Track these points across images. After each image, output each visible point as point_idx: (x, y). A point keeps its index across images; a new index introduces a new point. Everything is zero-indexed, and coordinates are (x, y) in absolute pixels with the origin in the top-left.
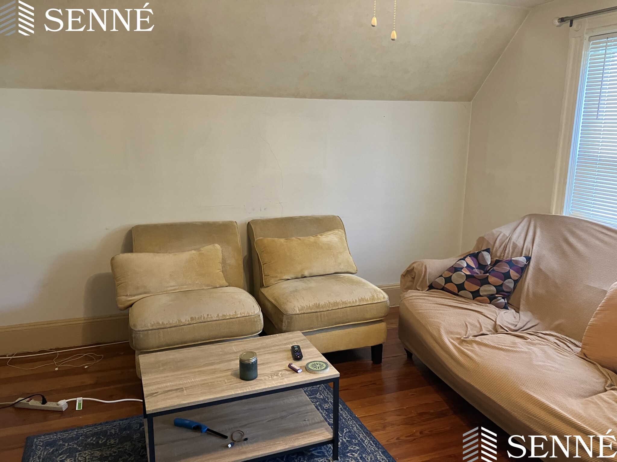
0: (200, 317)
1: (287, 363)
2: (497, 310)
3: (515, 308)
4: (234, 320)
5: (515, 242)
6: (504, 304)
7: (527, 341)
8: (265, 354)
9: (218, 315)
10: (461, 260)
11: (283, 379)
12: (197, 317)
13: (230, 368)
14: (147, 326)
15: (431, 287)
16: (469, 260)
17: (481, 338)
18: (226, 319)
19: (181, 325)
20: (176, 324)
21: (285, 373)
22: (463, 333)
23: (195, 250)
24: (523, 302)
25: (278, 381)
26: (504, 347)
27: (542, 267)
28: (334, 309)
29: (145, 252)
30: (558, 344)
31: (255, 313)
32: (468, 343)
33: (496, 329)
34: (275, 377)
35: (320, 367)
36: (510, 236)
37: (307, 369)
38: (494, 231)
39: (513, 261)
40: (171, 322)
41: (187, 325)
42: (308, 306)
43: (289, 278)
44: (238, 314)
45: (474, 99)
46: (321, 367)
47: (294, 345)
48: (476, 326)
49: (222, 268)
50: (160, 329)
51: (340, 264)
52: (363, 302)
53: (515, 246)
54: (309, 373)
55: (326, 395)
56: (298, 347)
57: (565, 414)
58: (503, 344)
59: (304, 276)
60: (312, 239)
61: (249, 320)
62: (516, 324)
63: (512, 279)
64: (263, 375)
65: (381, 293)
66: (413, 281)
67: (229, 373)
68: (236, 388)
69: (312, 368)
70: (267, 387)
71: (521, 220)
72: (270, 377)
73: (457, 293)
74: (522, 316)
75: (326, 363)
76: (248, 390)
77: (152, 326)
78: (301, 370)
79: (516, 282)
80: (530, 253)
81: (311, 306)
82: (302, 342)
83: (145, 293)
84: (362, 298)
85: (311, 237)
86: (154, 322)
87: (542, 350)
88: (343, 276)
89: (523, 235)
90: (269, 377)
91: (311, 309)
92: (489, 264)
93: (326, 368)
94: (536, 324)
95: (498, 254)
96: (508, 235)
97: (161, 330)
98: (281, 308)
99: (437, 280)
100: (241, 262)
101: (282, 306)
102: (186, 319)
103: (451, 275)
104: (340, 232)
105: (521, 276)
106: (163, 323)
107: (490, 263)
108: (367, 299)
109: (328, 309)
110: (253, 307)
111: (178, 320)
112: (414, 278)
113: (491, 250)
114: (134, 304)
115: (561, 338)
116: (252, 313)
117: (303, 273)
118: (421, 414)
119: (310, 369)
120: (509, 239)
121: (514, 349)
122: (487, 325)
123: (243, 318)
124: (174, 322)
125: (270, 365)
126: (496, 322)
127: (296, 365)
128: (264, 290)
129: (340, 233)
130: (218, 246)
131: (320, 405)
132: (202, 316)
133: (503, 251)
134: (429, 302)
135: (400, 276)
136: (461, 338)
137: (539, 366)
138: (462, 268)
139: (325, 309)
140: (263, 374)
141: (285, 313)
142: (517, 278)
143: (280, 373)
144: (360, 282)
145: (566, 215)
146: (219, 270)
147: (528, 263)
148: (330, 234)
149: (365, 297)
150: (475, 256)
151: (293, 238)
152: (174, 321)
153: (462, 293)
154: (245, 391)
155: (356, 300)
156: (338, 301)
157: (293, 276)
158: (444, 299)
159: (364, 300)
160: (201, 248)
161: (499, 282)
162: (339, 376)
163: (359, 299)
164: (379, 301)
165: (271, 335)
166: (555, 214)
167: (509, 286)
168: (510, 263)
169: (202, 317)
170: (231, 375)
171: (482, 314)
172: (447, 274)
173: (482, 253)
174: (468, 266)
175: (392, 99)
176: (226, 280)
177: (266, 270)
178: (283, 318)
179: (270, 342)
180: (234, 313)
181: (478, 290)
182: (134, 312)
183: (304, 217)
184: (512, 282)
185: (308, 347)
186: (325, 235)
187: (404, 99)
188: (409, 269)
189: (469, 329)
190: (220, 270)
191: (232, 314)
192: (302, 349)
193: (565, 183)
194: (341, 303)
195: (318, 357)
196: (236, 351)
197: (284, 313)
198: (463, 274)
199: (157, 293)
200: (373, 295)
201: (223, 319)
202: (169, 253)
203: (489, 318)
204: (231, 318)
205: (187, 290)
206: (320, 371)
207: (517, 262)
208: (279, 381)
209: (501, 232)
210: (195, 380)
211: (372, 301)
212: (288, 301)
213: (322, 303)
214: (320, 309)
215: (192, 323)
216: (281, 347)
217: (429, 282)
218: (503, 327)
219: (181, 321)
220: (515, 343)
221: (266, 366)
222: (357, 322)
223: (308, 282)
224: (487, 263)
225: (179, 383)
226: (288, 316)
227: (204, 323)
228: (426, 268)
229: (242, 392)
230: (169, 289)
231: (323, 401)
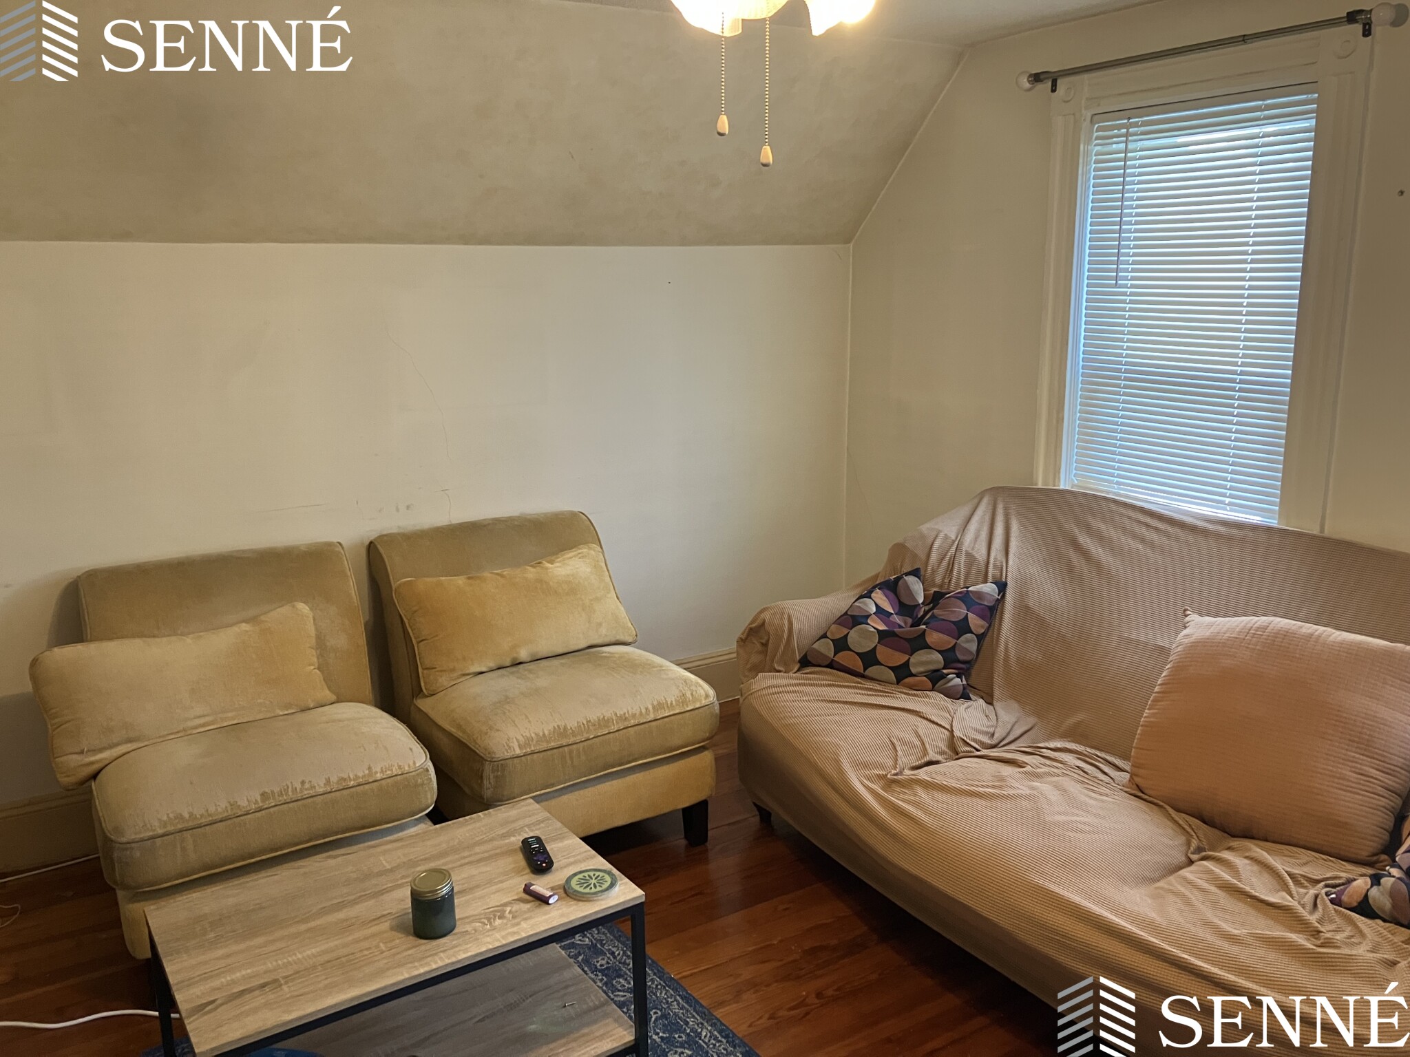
0: (285, 790)
1: (518, 883)
2: (947, 702)
3: (982, 694)
4: (367, 787)
5: (970, 550)
6: (962, 688)
7: (1024, 769)
8: (461, 865)
9: (328, 781)
10: (861, 597)
11: (518, 924)
12: (276, 790)
13: (385, 913)
14: (151, 826)
15: (805, 662)
16: (880, 597)
17: (928, 774)
18: (347, 788)
19: (240, 814)
20: (226, 814)
21: (520, 909)
22: (890, 762)
23: (246, 621)
24: (998, 680)
25: (507, 932)
26: (981, 789)
27: (1030, 603)
28: (599, 734)
29: (118, 638)
30: (1085, 770)
31: (417, 765)
32: (904, 787)
33: (955, 749)
34: (498, 922)
35: (597, 885)
36: (958, 539)
37: (567, 892)
38: (924, 528)
39: (971, 595)
40: (212, 809)
41: (253, 813)
42: (541, 734)
43: (484, 669)
44: (376, 773)
45: (856, 237)
46: (602, 883)
47: (527, 836)
48: (912, 745)
49: (318, 658)
50: (186, 830)
51: (600, 625)
52: (663, 710)
53: (970, 560)
54: (575, 902)
55: (596, 936)
56: (538, 840)
57: (1124, 924)
58: (977, 783)
59: (517, 662)
60: (531, 573)
61: (406, 783)
62: (992, 730)
63: (972, 632)
64: (467, 921)
65: (700, 686)
66: (765, 652)
67: (386, 926)
68: (411, 962)
69: (581, 890)
70: (484, 949)
71: (976, 501)
72: (486, 922)
73: (862, 672)
74: (1001, 712)
75: (609, 873)
76: (441, 964)
77: (165, 824)
78: (556, 897)
79: (981, 638)
80: (1004, 574)
81: (546, 733)
82: (542, 825)
83: (130, 741)
84: (659, 703)
85: (528, 568)
86: (168, 814)
87: (1057, 787)
88: (609, 653)
89: (984, 535)
90: (484, 924)
91: (548, 742)
92: (922, 603)
93: (612, 885)
94: (1029, 726)
95: (938, 580)
96: (953, 537)
97: (187, 835)
98: (477, 746)
99: (816, 646)
100: (362, 641)
101: (479, 741)
102: (247, 798)
103: (846, 633)
104: (591, 551)
105: (990, 626)
106: (191, 814)
107: (923, 600)
108: (671, 704)
109: (588, 735)
110: (410, 751)
111: (229, 802)
112: (765, 645)
113: (922, 572)
114: (103, 771)
115: (1086, 755)
116: (409, 766)
117: (515, 655)
118: (813, 951)
119: (576, 891)
120: (957, 546)
121: (1003, 792)
122: (936, 741)
123: (389, 780)
124: (220, 810)
125: (479, 893)
126: (952, 732)
127: (541, 885)
128: (424, 704)
129: (593, 552)
130: (303, 607)
131: (586, 961)
132: (288, 787)
133: (947, 571)
134: (804, 699)
135: (736, 643)
136: (886, 775)
137: (1057, 824)
138: (868, 616)
139: (578, 738)
140: (467, 917)
141: (487, 757)
142: (983, 631)
143: (507, 912)
144: (650, 665)
145: (1065, 486)
146: (310, 665)
147: (1000, 595)
148: (571, 558)
149: (665, 699)
150: (892, 587)
151: (486, 574)
152: (220, 806)
153: (873, 671)
154: (434, 966)
155: (647, 709)
156: (608, 715)
157: (492, 665)
158: (836, 689)
159: (665, 706)
160: (262, 615)
161: (948, 641)
162: (643, 899)
163: (653, 704)
164: (698, 706)
165: (467, 818)
166: (1043, 486)
167: (969, 648)
168: (966, 598)
169: (290, 789)
170: (392, 929)
171: (921, 717)
172: (839, 632)
173: (905, 580)
174: (880, 611)
175: (684, 242)
176: (329, 688)
177: (425, 655)
178: (483, 770)
179: (467, 835)
180: (367, 772)
181: (907, 664)
182: (108, 793)
183: (506, 521)
184: (973, 641)
185: (560, 838)
186: (560, 562)
187: (709, 242)
188: (754, 625)
189: (900, 753)
190: (313, 665)
191: (360, 774)
192: (547, 843)
193: (1060, 420)
194: (614, 718)
195: (588, 859)
196: (388, 867)
197: (485, 758)
198: (873, 630)
199: (160, 737)
200: (684, 692)
201: (342, 788)
202: (183, 634)
203: (937, 724)
204: (359, 785)
205: (235, 722)
206: (599, 895)
207: (979, 595)
208: (510, 930)
209: (939, 532)
210: (305, 954)
211: (683, 705)
212: (491, 728)
213: (572, 724)
214: (570, 739)
215: (266, 806)
216: (496, 843)
217: (799, 652)
218: (968, 741)
219: (239, 803)
220: (1002, 779)
221: (471, 896)
222: (652, 757)
223: (531, 676)
224: (917, 601)
225: (263, 967)
226: (496, 763)
227: (295, 804)
228: (790, 623)
229: (427, 969)
230: (190, 724)
231: (592, 949)
